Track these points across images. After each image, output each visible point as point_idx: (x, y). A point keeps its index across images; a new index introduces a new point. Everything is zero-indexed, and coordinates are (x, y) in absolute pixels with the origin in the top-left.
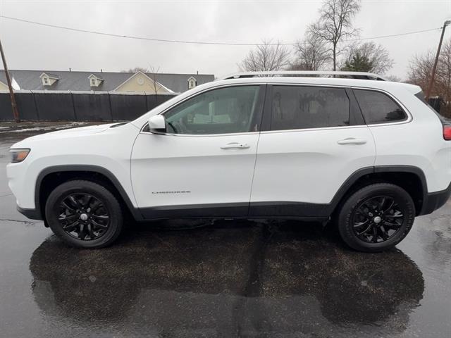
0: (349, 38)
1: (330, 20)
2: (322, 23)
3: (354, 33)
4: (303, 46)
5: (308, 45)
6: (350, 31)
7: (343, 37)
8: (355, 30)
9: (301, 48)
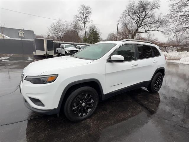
0: (89, 23)
1: (82, 15)
2: (79, 16)
3: (91, 22)
4: (73, 23)
5: (75, 23)
6: (90, 21)
7: (87, 22)
8: (91, 20)
9: (72, 24)
